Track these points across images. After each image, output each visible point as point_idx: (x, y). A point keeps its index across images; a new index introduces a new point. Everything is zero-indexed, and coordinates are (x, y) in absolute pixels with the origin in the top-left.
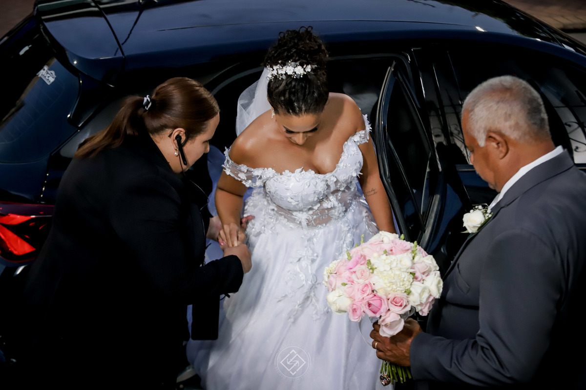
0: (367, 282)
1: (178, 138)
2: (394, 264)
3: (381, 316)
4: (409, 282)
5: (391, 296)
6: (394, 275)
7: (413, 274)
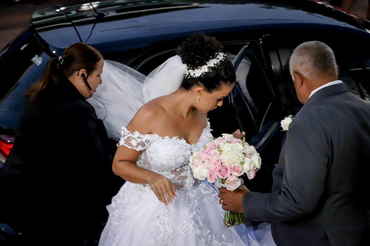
0: (218, 158)
1: (83, 75)
2: (234, 147)
3: (227, 178)
4: (242, 158)
5: (233, 166)
6: (234, 153)
7: (244, 154)
